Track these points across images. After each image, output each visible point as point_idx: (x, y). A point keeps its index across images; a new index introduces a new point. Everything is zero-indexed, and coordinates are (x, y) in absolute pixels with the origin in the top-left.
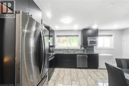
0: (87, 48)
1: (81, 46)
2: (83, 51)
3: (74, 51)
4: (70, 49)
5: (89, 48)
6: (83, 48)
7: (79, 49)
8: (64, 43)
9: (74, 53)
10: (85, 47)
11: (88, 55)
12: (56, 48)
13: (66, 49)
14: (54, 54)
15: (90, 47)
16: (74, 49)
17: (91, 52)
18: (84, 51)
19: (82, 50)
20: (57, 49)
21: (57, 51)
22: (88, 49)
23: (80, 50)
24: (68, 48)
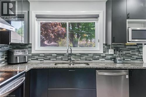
0: (124, 52)
1: (106, 45)
2: (111, 59)
3: (86, 60)
4: (75, 55)
5: (130, 52)
6: (111, 51)
7: (99, 55)
8: (58, 39)
9: (88, 64)
10: (116, 49)
11: (131, 72)
12: (33, 52)
13: (63, 55)
14: (26, 68)
15: (131, 49)
16: (87, 54)
17: (136, 61)
18: (114, 59)
19: (110, 57)
20: (38, 55)
21: (37, 59)
22: (125, 55)
23: (103, 57)
24: (70, 52)
